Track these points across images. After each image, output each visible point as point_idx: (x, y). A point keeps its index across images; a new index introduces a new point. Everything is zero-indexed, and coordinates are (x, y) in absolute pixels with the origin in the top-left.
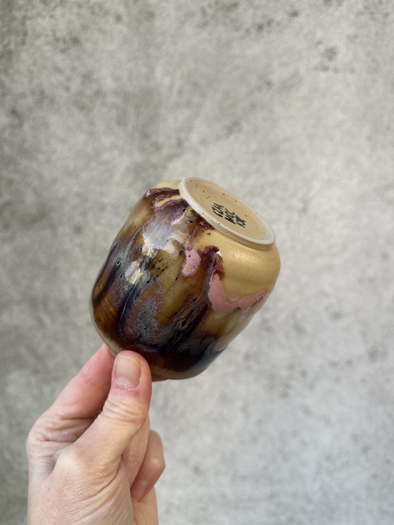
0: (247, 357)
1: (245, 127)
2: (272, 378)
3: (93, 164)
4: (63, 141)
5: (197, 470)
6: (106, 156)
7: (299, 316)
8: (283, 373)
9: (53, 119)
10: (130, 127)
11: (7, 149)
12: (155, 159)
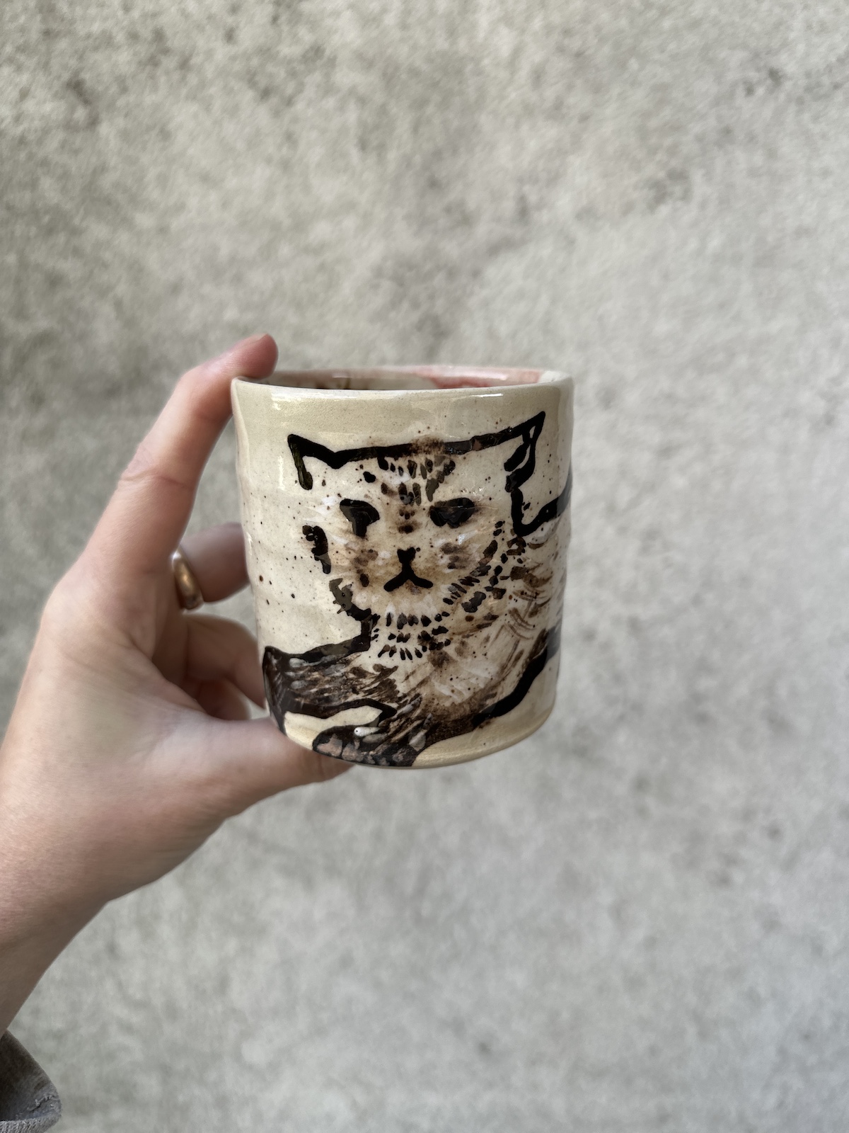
0: (641, 784)
1: (700, 185)
2: (696, 839)
3: (285, 250)
4: (206, 179)
5: (484, 1049)
6: (321, 230)
7: (783, 691)
8: (726, 828)
9: (184, 115)
10: (392, 156)
11: (49, 188)
12: (451, 249)
